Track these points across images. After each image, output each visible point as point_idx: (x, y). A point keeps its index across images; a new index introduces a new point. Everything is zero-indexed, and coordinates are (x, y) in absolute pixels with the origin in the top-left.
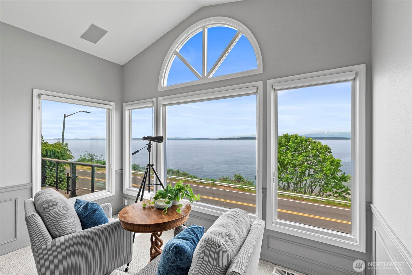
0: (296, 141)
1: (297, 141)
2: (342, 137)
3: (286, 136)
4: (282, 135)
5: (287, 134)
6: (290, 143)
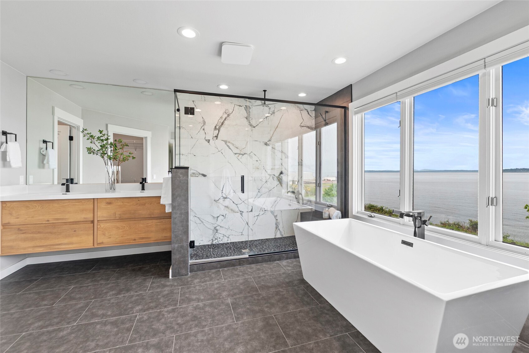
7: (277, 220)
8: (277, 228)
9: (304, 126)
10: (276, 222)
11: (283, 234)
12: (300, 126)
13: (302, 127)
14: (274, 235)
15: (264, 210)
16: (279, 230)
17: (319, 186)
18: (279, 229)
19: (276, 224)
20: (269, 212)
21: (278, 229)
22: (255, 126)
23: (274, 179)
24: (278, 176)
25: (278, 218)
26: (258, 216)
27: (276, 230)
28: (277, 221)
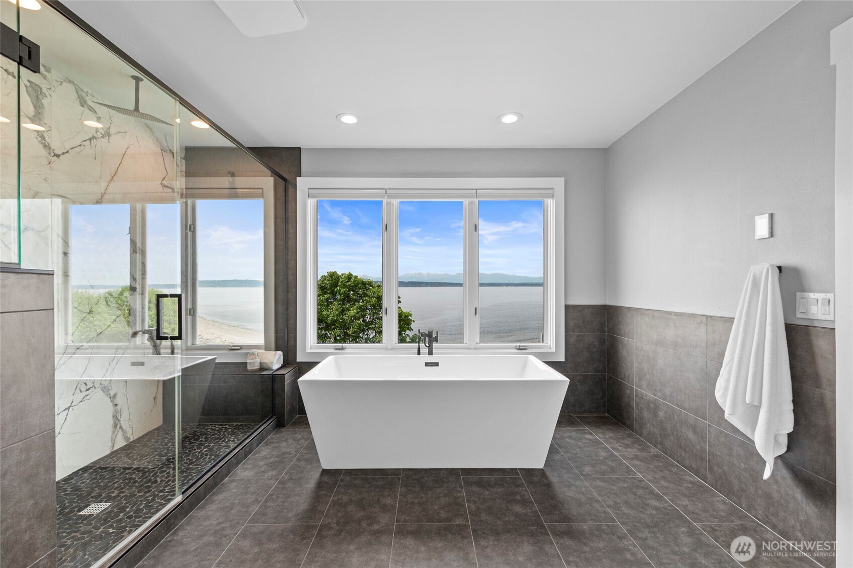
0: (347, 284)
1: (349, 283)
2: (447, 282)
3: (333, 276)
4: (326, 274)
5: (334, 273)
6: (338, 288)
7: (116, 405)
8: (115, 426)
9: (168, 187)
10: (115, 410)
11: (129, 435)
12: (161, 184)
13: (165, 186)
14: (110, 445)
15: (84, 388)
16: (120, 430)
17: (192, 314)
18: (121, 427)
19: (115, 417)
20: (96, 390)
21: (118, 426)
22: (59, 153)
23: (109, 303)
24: (117, 296)
25: (118, 400)
26: (69, 408)
27: (114, 433)
28: (116, 408)
